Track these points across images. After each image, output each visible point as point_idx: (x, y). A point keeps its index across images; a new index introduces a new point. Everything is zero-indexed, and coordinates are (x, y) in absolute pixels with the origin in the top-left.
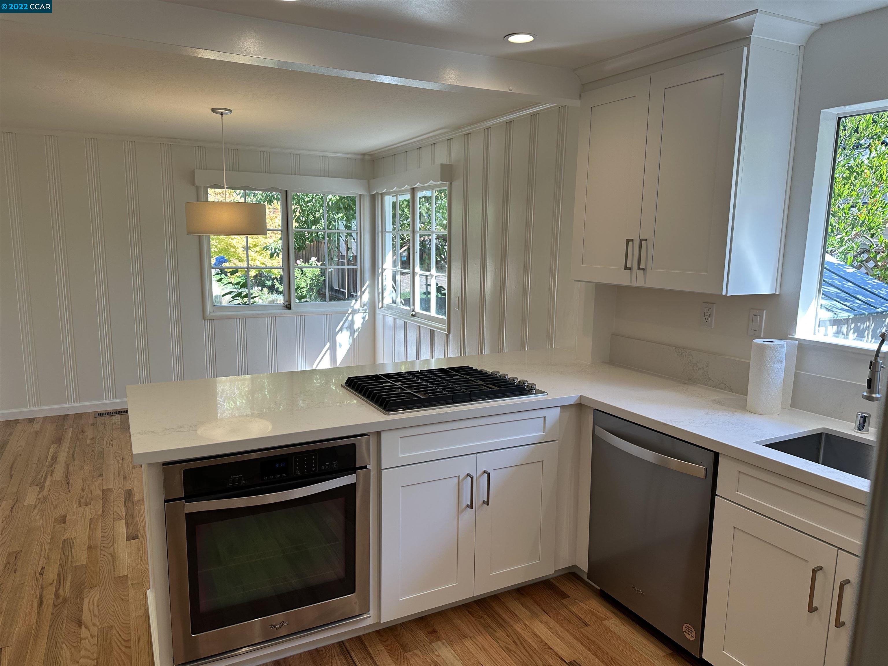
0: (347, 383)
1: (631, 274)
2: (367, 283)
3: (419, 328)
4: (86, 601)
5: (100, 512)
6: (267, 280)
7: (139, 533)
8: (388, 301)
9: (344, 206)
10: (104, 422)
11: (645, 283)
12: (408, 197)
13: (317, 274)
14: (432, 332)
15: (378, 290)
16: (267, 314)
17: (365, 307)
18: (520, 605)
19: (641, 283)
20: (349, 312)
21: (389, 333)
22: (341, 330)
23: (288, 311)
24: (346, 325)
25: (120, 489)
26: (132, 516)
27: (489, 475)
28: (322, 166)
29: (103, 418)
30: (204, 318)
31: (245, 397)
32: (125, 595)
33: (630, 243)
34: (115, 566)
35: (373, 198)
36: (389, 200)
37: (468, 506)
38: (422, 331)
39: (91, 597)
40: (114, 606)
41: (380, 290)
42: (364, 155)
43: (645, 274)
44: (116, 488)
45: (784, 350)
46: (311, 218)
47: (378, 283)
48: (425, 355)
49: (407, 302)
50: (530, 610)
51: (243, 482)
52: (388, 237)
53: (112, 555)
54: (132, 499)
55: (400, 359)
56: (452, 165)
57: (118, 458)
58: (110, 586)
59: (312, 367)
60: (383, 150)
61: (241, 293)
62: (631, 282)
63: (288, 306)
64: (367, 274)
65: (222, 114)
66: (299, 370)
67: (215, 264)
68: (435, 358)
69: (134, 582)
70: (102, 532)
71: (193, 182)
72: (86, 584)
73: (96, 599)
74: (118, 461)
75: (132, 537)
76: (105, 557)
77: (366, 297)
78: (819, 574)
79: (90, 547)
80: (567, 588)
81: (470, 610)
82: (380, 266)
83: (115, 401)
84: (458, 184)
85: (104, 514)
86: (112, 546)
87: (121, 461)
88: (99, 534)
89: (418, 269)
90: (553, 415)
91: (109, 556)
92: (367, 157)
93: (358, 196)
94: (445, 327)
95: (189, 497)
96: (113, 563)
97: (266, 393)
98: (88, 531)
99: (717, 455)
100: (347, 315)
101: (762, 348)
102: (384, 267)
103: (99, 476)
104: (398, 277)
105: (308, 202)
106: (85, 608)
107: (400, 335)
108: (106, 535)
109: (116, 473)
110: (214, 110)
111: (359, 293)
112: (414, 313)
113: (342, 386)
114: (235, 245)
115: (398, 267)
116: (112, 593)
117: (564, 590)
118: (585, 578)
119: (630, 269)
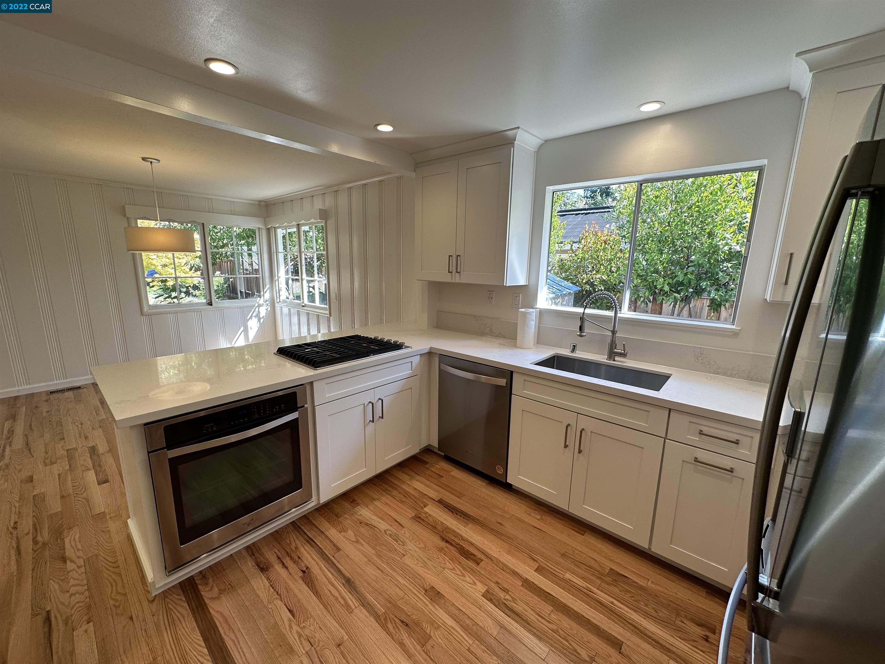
0: (277, 351)
1: (452, 275)
2: (268, 286)
3: (308, 314)
4: (67, 541)
5: (68, 467)
6: (182, 288)
7: (109, 477)
8: (283, 297)
9: (246, 235)
10: (58, 398)
11: (460, 280)
12: (295, 230)
13: (222, 282)
14: (318, 316)
15: (276, 290)
16: (193, 309)
17: (267, 302)
18: (403, 474)
19: (458, 281)
20: (256, 306)
21: (286, 319)
22: (251, 318)
23: (210, 307)
24: (254, 314)
25: (84, 447)
26: (100, 466)
27: (382, 401)
28: (229, 208)
29: (56, 394)
30: (142, 314)
31: (176, 369)
32: (105, 528)
33: (451, 257)
34: (91, 507)
35: (268, 230)
36: (280, 233)
37: (370, 421)
38: (310, 316)
39: (71, 536)
40: (96, 538)
41: (277, 291)
42: (260, 201)
43: (460, 275)
44: (80, 446)
45: (534, 314)
46: (221, 243)
47: (276, 286)
48: (314, 331)
49: (298, 298)
50: (409, 475)
51: (215, 429)
52: (281, 257)
53: (86, 500)
54: (97, 453)
55: (295, 335)
56: (326, 210)
57: (77, 424)
58: (89, 523)
59: (231, 344)
60: (276, 198)
61: (171, 295)
62: (452, 280)
63: (210, 304)
64: (267, 281)
65: (151, 162)
66: (222, 347)
67: (147, 275)
68: (322, 332)
69: (112, 515)
70: (72, 483)
71: (125, 215)
72: (64, 527)
73: (77, 537)
74: (77, 426)
75: (102, 482)
76: (80, 502)
77: (267, 296)
78: (569, 428)
79: (62, 497)
80: (427, 458)
81: (373, 482)
82: (277, 275)
83: (66, 381)
84: (331, 223)
85: (71, 469)
86: (84, 491)
87: (80, 426)
88: (69, 484)
89: (304, 276)
90: (416, 360)
91: (84, 500)
92: (262, 203)
93: (258, 229)
94: (328, 312)
95: (170, 446)
96: (89, 505)
97: (193, 365)
98: (58, 484)
99: (512, 372)
100: (255, 308)
101: (525, 314)
102: (279, 275)
103: (60, 440)
104: (290, 282)
105: (217, 233)
106: (67, 546)
107: (295, 319)
108: (77, 484)
109: (77, 435)
110: (144, 159)
111: (262, 293)
112: (303, 305)
113: (274, 353)
114: (155, 263)
115: (290, 275)
116: (92, 529)
117: (425, 459)
118: (436, 451)
119: (451, 272)
